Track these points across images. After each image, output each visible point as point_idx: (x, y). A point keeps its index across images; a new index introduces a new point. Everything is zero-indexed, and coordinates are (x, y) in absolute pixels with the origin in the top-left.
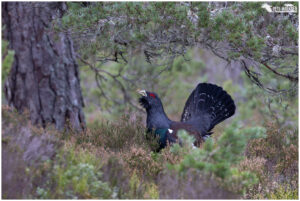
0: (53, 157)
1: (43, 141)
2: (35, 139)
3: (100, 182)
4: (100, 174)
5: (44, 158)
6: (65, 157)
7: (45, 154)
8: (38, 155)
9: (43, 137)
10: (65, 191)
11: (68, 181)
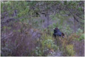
0: (40, 38)
1: (37, 33)
2: (34, 33)
3: (54, 45)
4: (54, 42)
5: (37, 38)
6: (43, 38)
7: (38, 37)
8: (35, 37)
9: (37, 32)
10: (44, 47)
11: (45, 45)
